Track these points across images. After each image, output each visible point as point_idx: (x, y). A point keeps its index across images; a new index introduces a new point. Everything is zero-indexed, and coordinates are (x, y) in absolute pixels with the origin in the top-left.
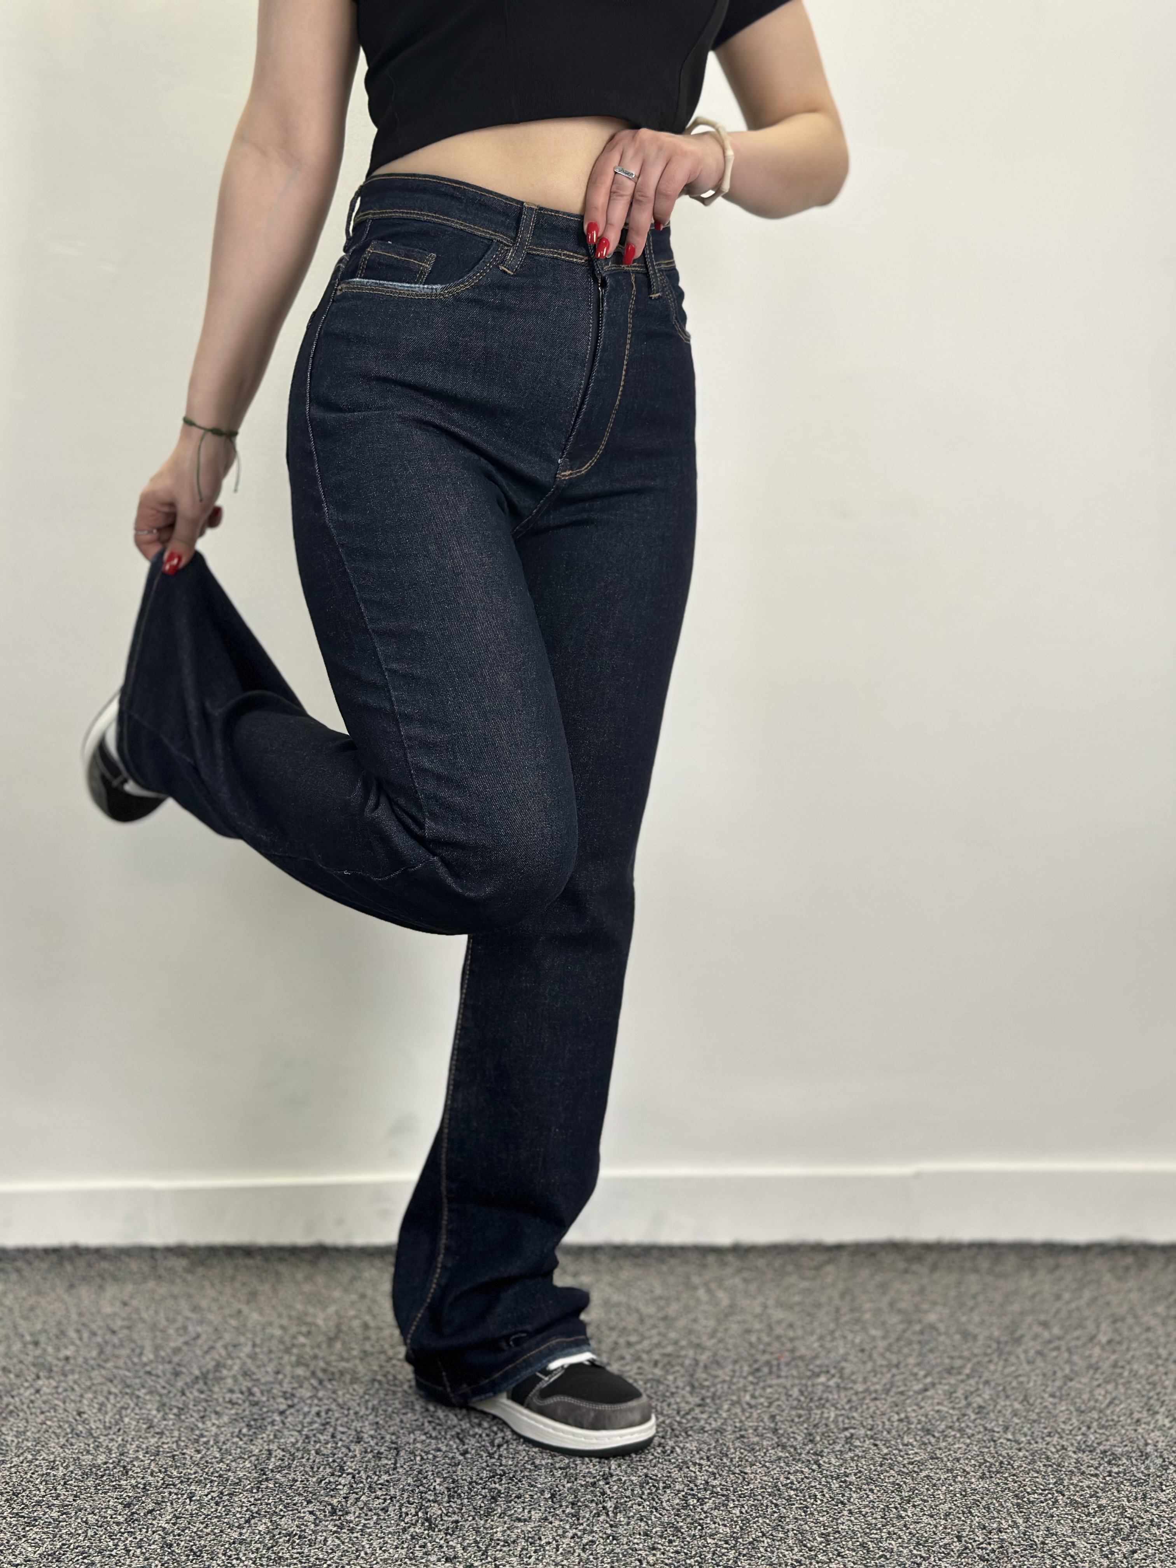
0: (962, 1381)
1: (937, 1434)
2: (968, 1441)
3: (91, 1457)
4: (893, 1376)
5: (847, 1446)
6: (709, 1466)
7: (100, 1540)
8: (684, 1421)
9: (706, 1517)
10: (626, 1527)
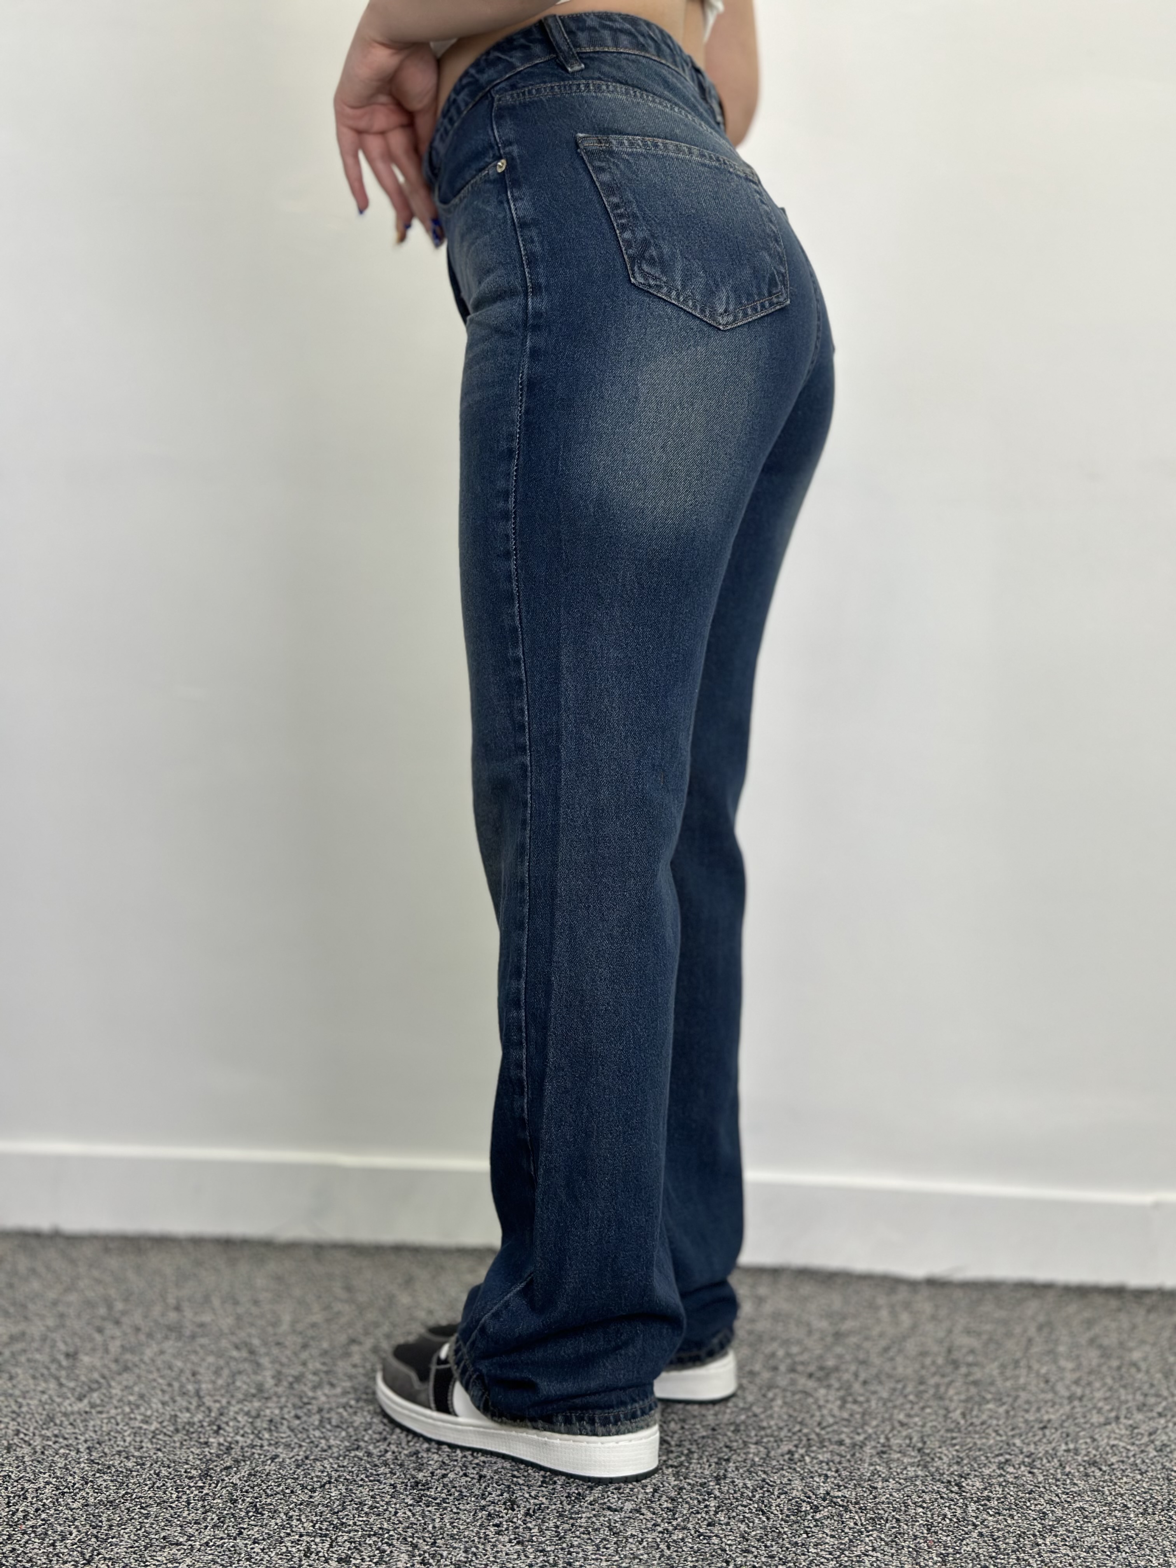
0: (1150, 1419)
1: (1104, 1468)
2: (1139, 1477)
3: (188, 1415)
4: (1073, 1408)
5: (999, 1472)
6: (835, 1478)
7: (164, 1493)
8: (823, 1432)
9: (815, 1526)
10: (724, 1527)
